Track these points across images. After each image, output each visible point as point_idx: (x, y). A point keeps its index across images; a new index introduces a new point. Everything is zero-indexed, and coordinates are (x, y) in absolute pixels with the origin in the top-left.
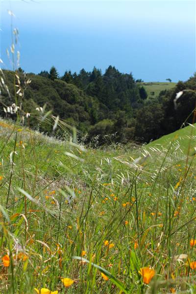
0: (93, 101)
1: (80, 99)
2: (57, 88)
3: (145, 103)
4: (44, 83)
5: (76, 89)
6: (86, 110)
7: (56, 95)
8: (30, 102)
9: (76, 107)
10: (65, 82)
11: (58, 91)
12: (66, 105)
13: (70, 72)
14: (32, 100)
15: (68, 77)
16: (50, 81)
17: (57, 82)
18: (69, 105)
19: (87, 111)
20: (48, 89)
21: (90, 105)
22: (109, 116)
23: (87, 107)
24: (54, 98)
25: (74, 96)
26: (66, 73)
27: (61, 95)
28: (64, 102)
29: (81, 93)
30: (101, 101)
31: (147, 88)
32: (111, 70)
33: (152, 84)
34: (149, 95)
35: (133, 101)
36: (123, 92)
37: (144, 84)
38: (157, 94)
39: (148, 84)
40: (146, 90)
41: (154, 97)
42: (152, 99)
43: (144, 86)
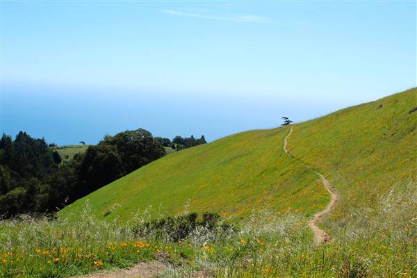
3: (59, 167)
31: (61, 153)
32: (22, 136)
33: (65, 147)
34: (63, 159)
35: (47, 166)
36: (36, 158)
37: (58, 148)
38: (71, 158)
39: (62, 148)
40: (60, 154)
41: (68, 160)
42: (66, 162)
43: (58, 150)
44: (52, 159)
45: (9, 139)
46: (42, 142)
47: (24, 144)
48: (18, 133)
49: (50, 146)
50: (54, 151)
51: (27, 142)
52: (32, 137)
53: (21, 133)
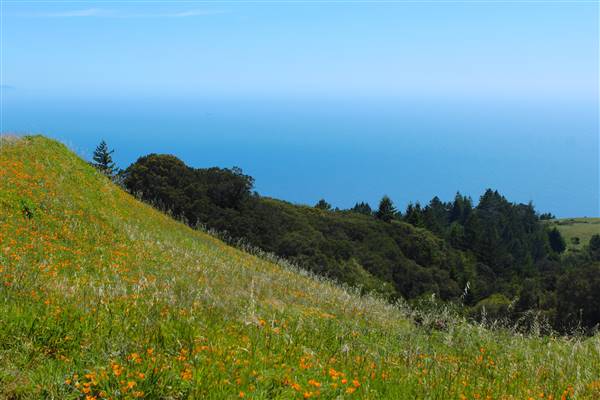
0: (465, 260)
1: (439, 255)
2: (396, 236)
3: (562, 259)
4: (373, 228)
5: (431, 238)
6: (452, 276)
7: (396, 249)
8: (352, 264)
9: (435, 272)
10: (410, 225)
11: (398, 242)
12: (415, 269)
13: (418, 206)
14: (354, 261)
15: (413, 215)
16: (383, 224)
17: (395, 226)
18: (421, 269)
19: (455, 279)
20: (380, 238)
21: (461, 267)
22: (497, 287)
23: (455, 271)
24: (392, 256)
25: (429, 250)
26: (410, 207)
27: (404, 248)
28: (411, 263)
29: (441, 244)
30: (480, 259)
31: (564, 231)
32: (490, 197)
33: (572, 222)
34: (569, 245)
35: (537, 256)
36: (518, 240)
37: (557, 222)
38: (585, 242)
39: (565, 223)
40: (562, 235)
41: (579, 247)
42: (574, 251)
43: (558, 227)
44: (547, 243)
45: (467, 203)
46: (529, 209)
47: (496, 212)
48: (483, 193)
49: (543, 217)
50: (552, 228)
51: (500, 210)
52: (509, 201)
53: (489, 192)
